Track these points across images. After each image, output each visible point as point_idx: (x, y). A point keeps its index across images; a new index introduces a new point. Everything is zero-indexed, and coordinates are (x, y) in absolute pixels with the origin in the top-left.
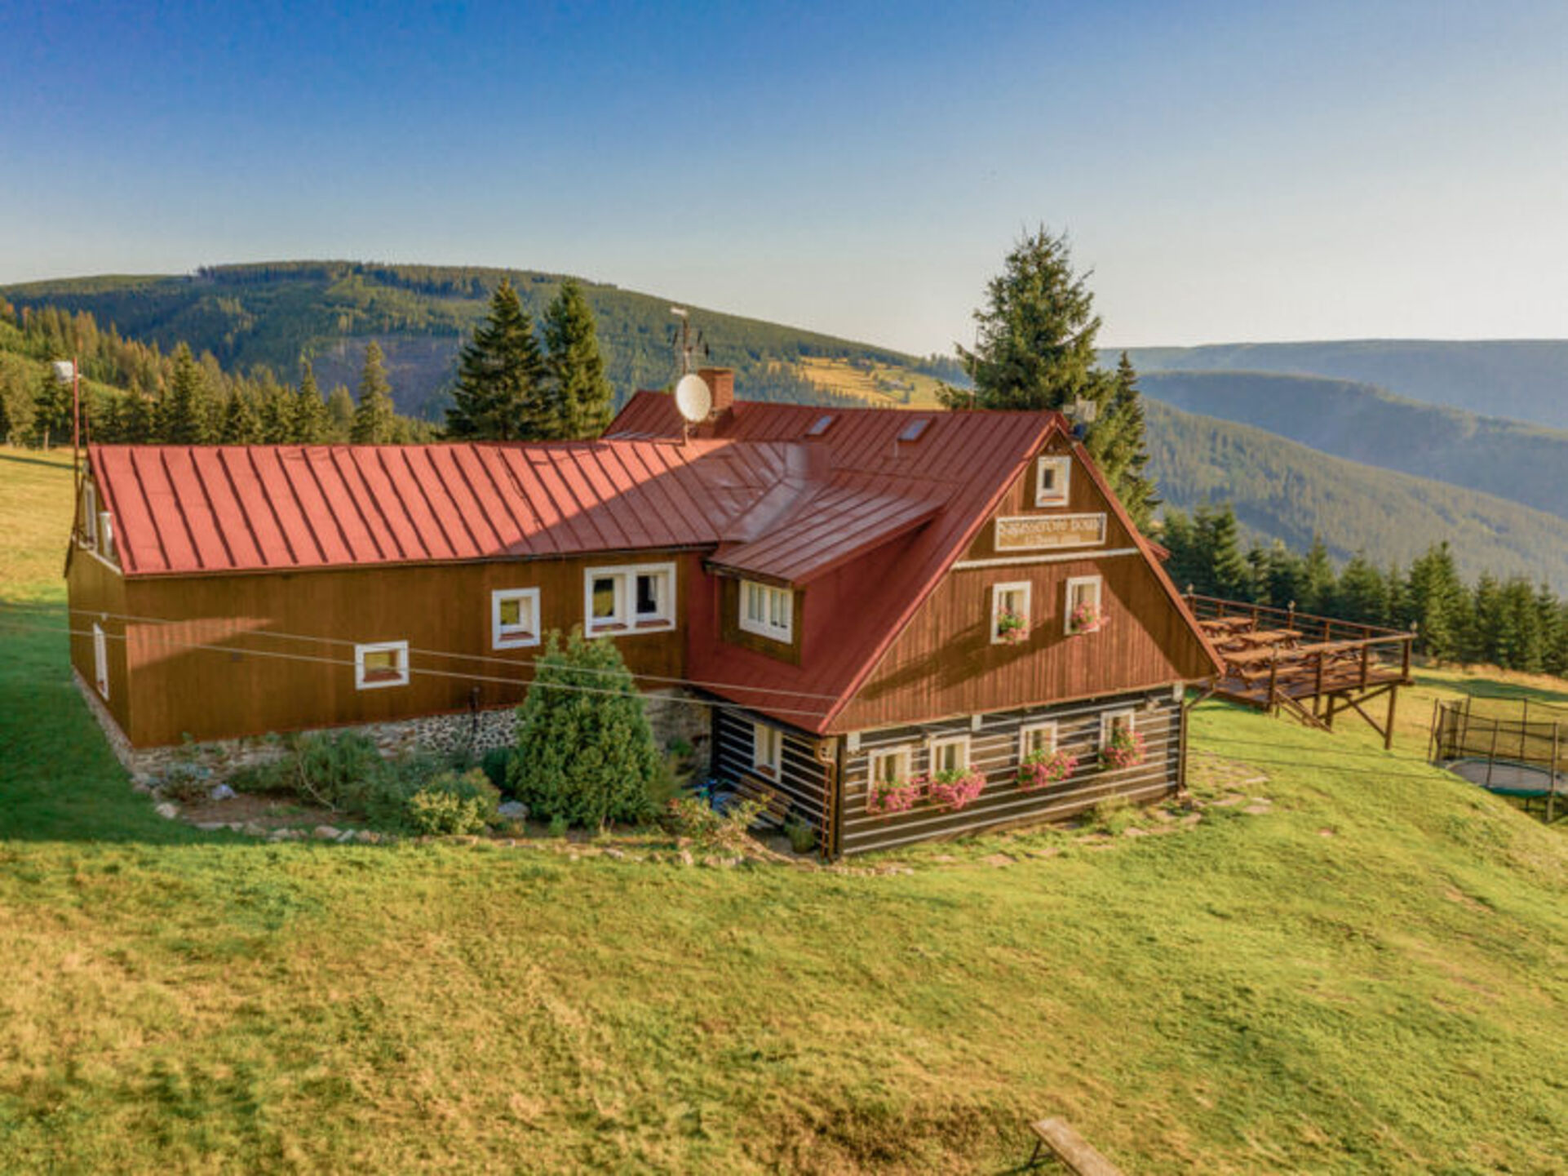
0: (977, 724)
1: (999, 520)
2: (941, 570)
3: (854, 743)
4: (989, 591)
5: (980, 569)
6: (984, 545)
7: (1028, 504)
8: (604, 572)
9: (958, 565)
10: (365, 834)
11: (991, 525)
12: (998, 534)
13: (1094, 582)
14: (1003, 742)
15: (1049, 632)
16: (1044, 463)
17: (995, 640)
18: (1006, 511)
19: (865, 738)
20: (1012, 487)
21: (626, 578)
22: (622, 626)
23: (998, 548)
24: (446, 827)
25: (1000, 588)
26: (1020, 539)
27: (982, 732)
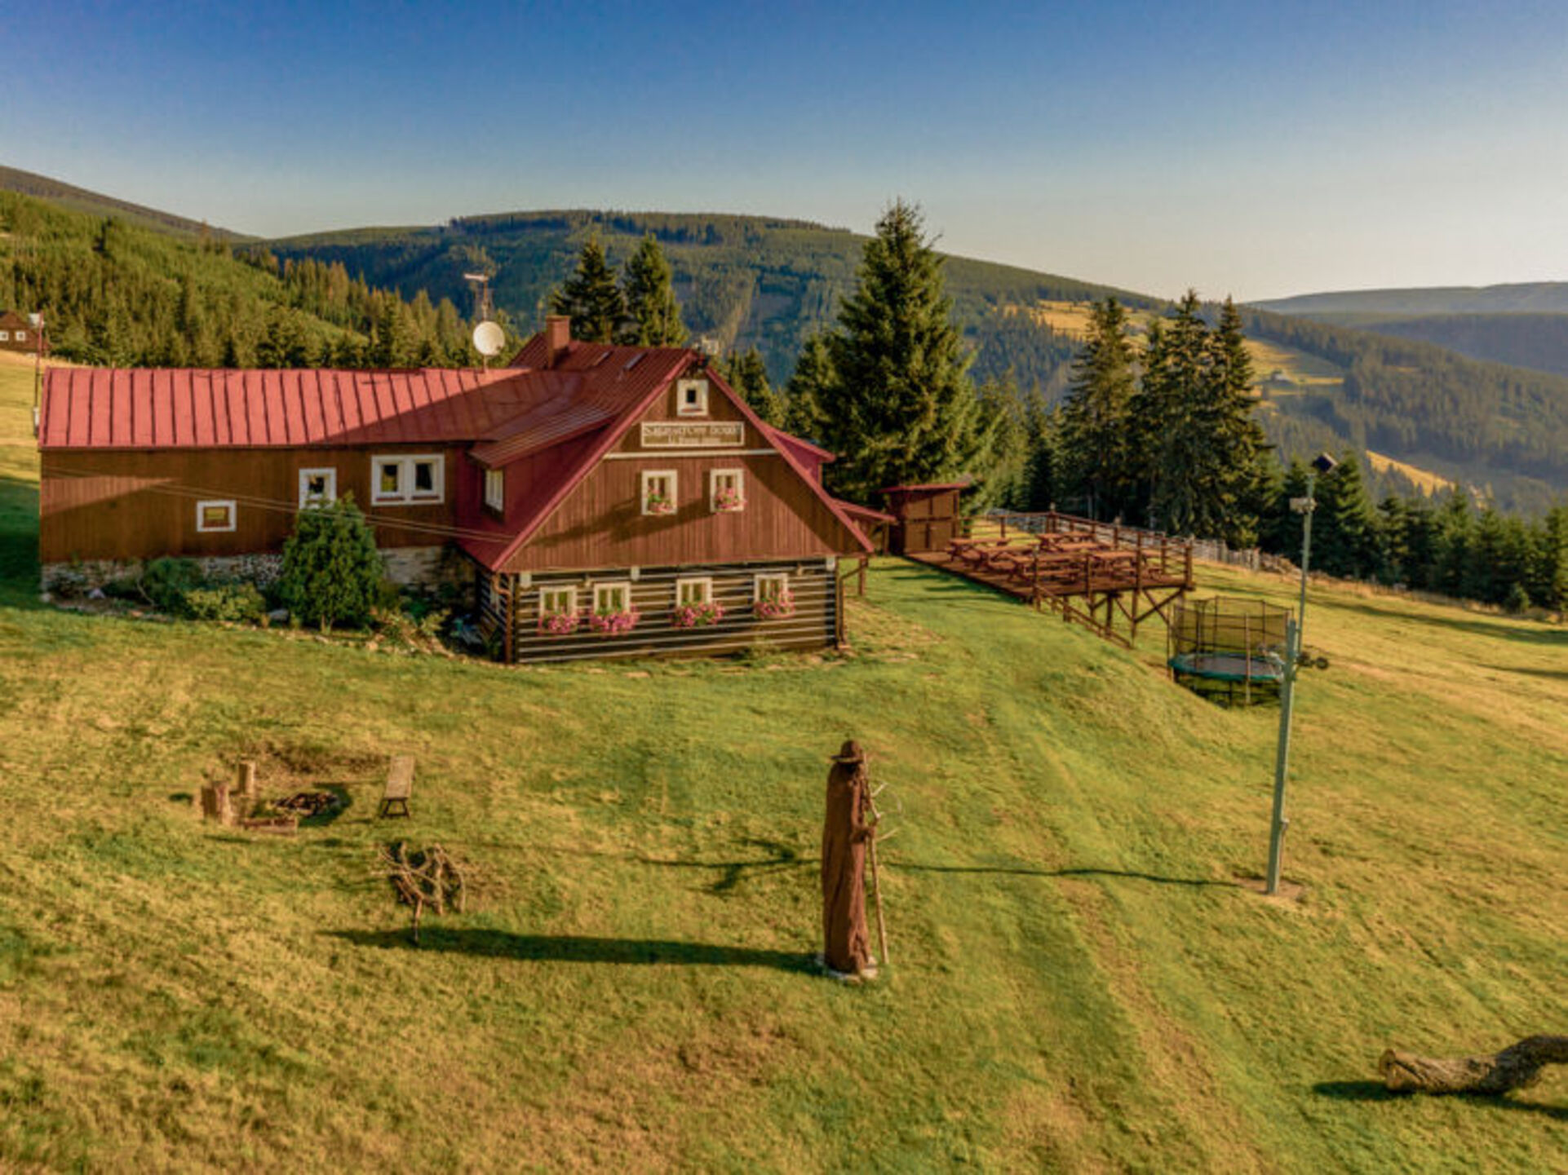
0: (635, 573)
1: (644, 425)
2: (593, 459)
3: (526, 580)
4: (639, 476)
5: (629, 460)
6: (632, 441)
7: (671, 413)
8: (389, 459)
9: (609, 456)
10: (159, 616)
11: (637, 429)
12: (643, 435)
13: (738, 474)
14: (661, 589)
15: (697, 509)
16: (683, 387)
17: (645, 512)
18: (650, 418)
19: (535, 578)
20: (656, 399)
21: (407, 465)
22: (401, 499)
23: (644, 444)
24: (212, 614)
25: (647, 475)
26: (664, 439)
27: (641, 581)
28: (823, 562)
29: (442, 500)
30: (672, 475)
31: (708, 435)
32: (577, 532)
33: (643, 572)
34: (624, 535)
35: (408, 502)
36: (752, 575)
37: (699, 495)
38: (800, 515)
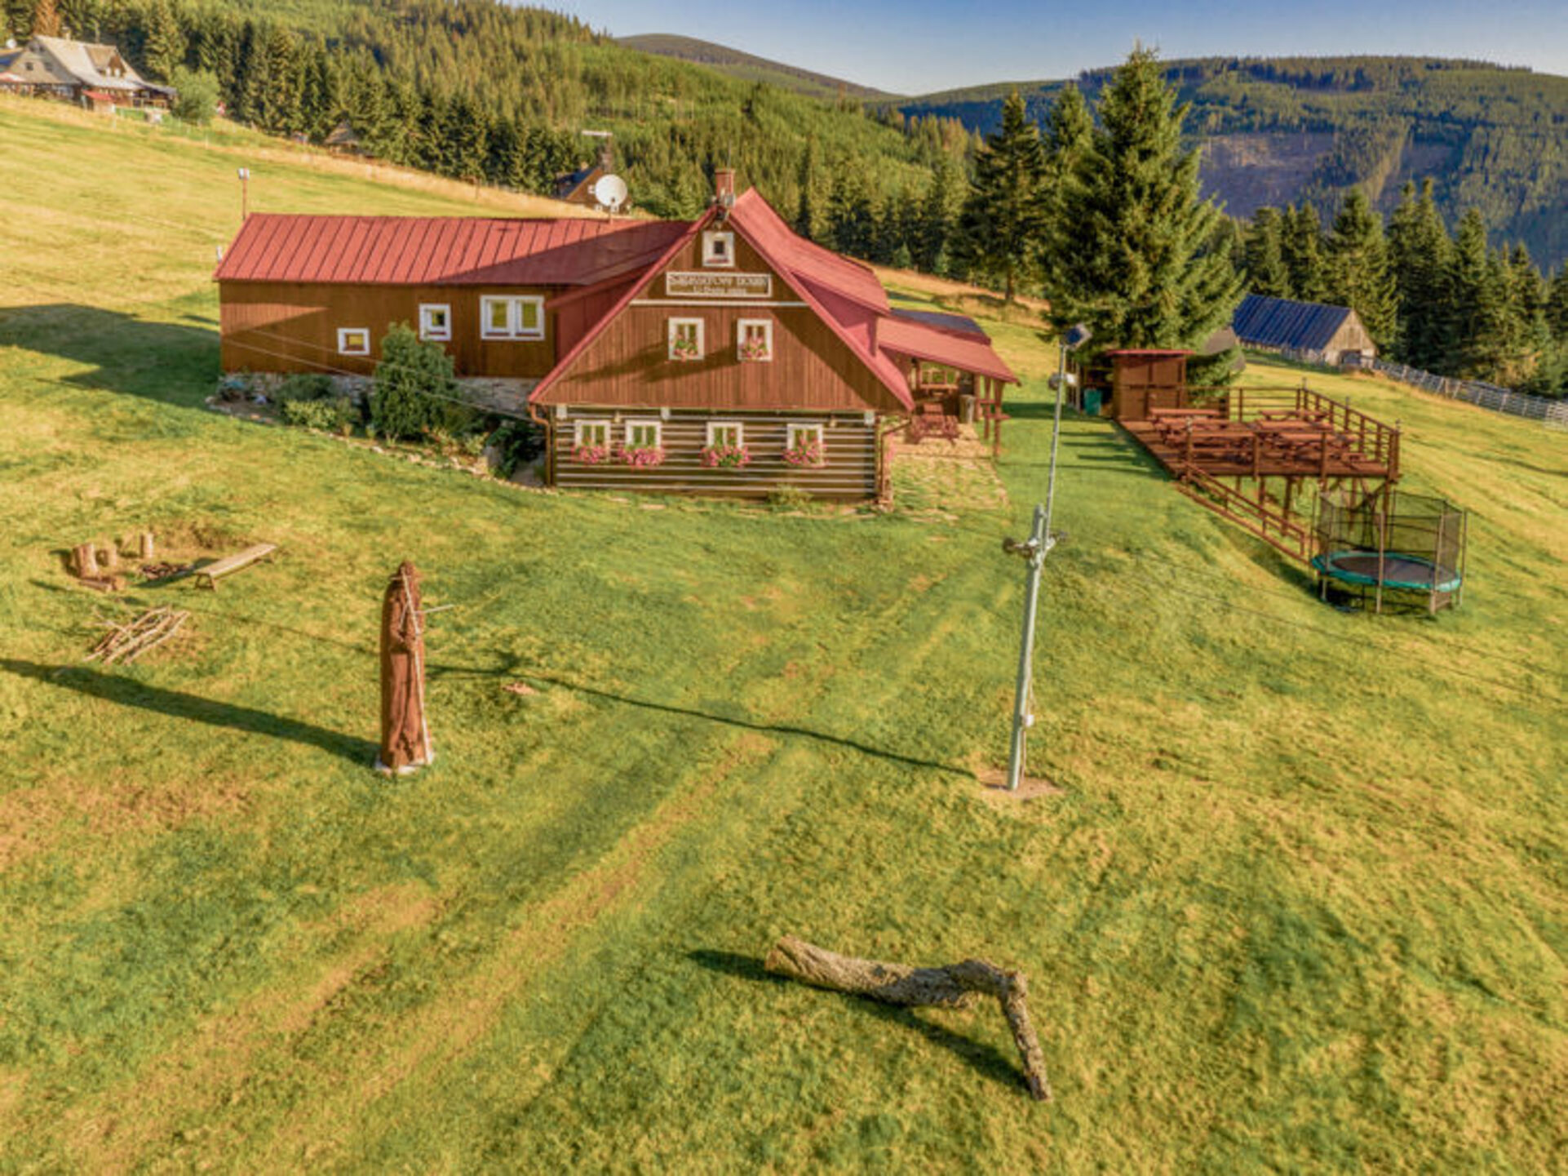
0: (666, 413)
1: (669, 275)
2: (621, 304)
3: (562, 413)
4: (665, 323)
5: (656, 306)
6: (657, 290)
7: (697, 263)
8: (496, 299)
9: (635, 302)
11: (663, 276)
12: (668, 284)
13: (768, 324)
14: (692, 431)
15: (725, 356)
16: (710, 238)
17: (672, 357)
18: (676, 267)
19: (570, 411)
20: (682, 249)
21: (511, 304)
22: (509, 334)
23: (669, 292)
25: (673, 323)
26: (690, 288)
27: (671, 422)
28: (861, 416)
29: (542, 338)
30: (700, 322)
31: (734, 285)
32: (607, 372)
33: (673, 412)
34: (655, 377)
35: (513, 337)
36: (785, 424)
37: (726, 343)
38: (834, 368)
